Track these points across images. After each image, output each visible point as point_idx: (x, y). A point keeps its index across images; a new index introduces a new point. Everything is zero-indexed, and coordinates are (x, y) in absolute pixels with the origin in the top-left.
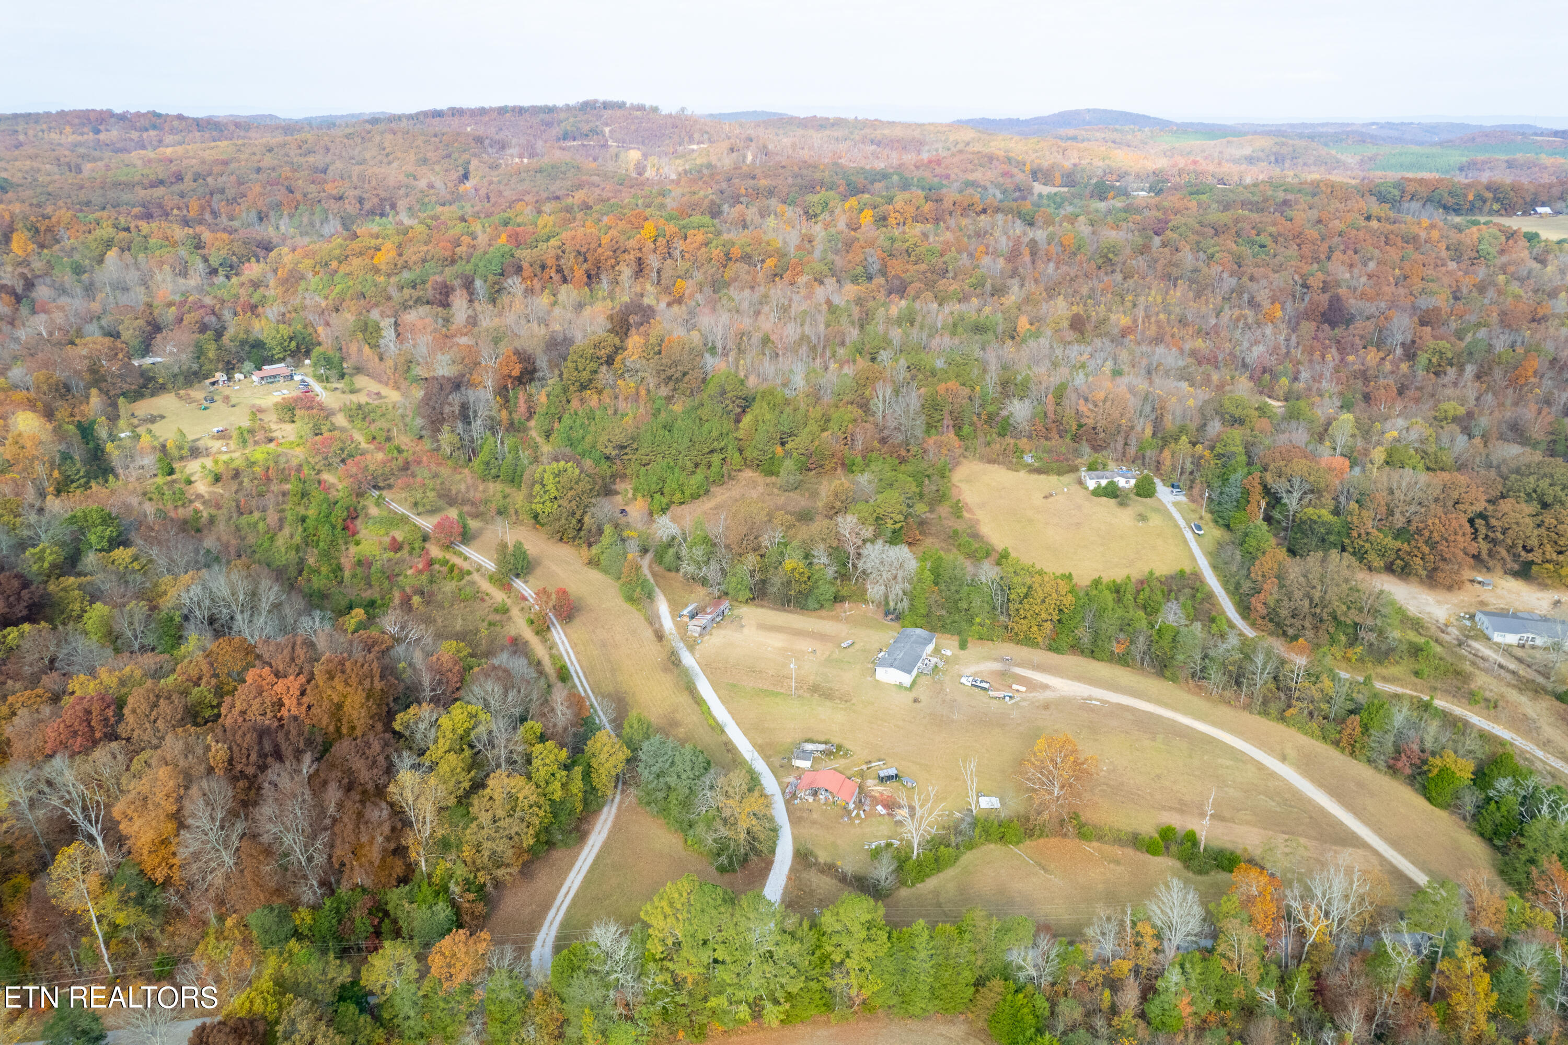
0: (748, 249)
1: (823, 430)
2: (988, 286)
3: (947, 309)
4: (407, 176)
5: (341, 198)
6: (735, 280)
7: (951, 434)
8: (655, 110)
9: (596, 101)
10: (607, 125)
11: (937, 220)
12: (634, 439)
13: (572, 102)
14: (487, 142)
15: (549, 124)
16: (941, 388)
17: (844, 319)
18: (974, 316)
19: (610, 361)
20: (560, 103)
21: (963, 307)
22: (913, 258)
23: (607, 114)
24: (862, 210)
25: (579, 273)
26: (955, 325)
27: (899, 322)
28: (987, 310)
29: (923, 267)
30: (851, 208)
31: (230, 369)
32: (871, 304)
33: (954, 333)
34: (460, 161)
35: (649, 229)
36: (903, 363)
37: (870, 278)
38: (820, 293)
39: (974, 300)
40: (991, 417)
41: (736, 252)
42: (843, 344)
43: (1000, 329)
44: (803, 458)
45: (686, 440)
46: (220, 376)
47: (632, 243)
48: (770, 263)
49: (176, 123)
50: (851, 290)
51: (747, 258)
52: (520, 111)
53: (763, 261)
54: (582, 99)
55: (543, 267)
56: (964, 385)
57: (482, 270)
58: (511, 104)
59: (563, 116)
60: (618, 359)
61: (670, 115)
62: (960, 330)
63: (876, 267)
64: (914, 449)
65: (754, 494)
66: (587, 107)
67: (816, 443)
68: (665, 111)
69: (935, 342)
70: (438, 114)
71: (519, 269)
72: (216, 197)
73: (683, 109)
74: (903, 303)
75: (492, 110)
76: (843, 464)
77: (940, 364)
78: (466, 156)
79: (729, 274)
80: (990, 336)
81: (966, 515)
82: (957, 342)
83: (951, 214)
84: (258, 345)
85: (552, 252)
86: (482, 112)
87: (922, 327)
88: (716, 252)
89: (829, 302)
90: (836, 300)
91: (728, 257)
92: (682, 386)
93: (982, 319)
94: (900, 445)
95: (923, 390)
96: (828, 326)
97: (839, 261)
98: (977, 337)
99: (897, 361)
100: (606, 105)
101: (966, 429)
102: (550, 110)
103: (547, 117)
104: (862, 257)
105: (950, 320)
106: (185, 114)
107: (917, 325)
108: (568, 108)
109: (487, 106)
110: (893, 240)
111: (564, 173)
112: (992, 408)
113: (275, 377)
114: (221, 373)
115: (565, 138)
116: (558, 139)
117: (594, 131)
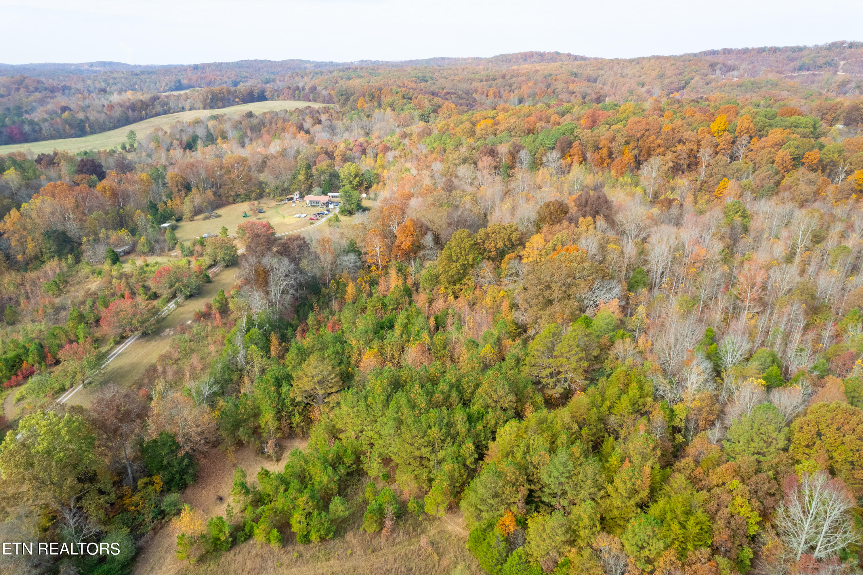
10: (843, 59)
15: (792, 60)
19: (497, 258)
20: (810, 45)
35: (719, 123)
46: (296, 195)
49: (564, 57)
52: (775, 50)
55: (597, 148)
58: (769, 45)
59: (807, 53)
60: (510, 256)
70: (714, 53)
71: (568, 146)
72: (507, 87)
75: (753, 49)
79: (789, 180)
85: (610, 135)
91: (797, 162)
102: (799, 49)
103: (795, 55)
108: (815, 49)
109: (750, 47)
113: (317, 202)
114: (297, 193)
115: (800, 69)
116: (794, 70)
117: (828, 64)
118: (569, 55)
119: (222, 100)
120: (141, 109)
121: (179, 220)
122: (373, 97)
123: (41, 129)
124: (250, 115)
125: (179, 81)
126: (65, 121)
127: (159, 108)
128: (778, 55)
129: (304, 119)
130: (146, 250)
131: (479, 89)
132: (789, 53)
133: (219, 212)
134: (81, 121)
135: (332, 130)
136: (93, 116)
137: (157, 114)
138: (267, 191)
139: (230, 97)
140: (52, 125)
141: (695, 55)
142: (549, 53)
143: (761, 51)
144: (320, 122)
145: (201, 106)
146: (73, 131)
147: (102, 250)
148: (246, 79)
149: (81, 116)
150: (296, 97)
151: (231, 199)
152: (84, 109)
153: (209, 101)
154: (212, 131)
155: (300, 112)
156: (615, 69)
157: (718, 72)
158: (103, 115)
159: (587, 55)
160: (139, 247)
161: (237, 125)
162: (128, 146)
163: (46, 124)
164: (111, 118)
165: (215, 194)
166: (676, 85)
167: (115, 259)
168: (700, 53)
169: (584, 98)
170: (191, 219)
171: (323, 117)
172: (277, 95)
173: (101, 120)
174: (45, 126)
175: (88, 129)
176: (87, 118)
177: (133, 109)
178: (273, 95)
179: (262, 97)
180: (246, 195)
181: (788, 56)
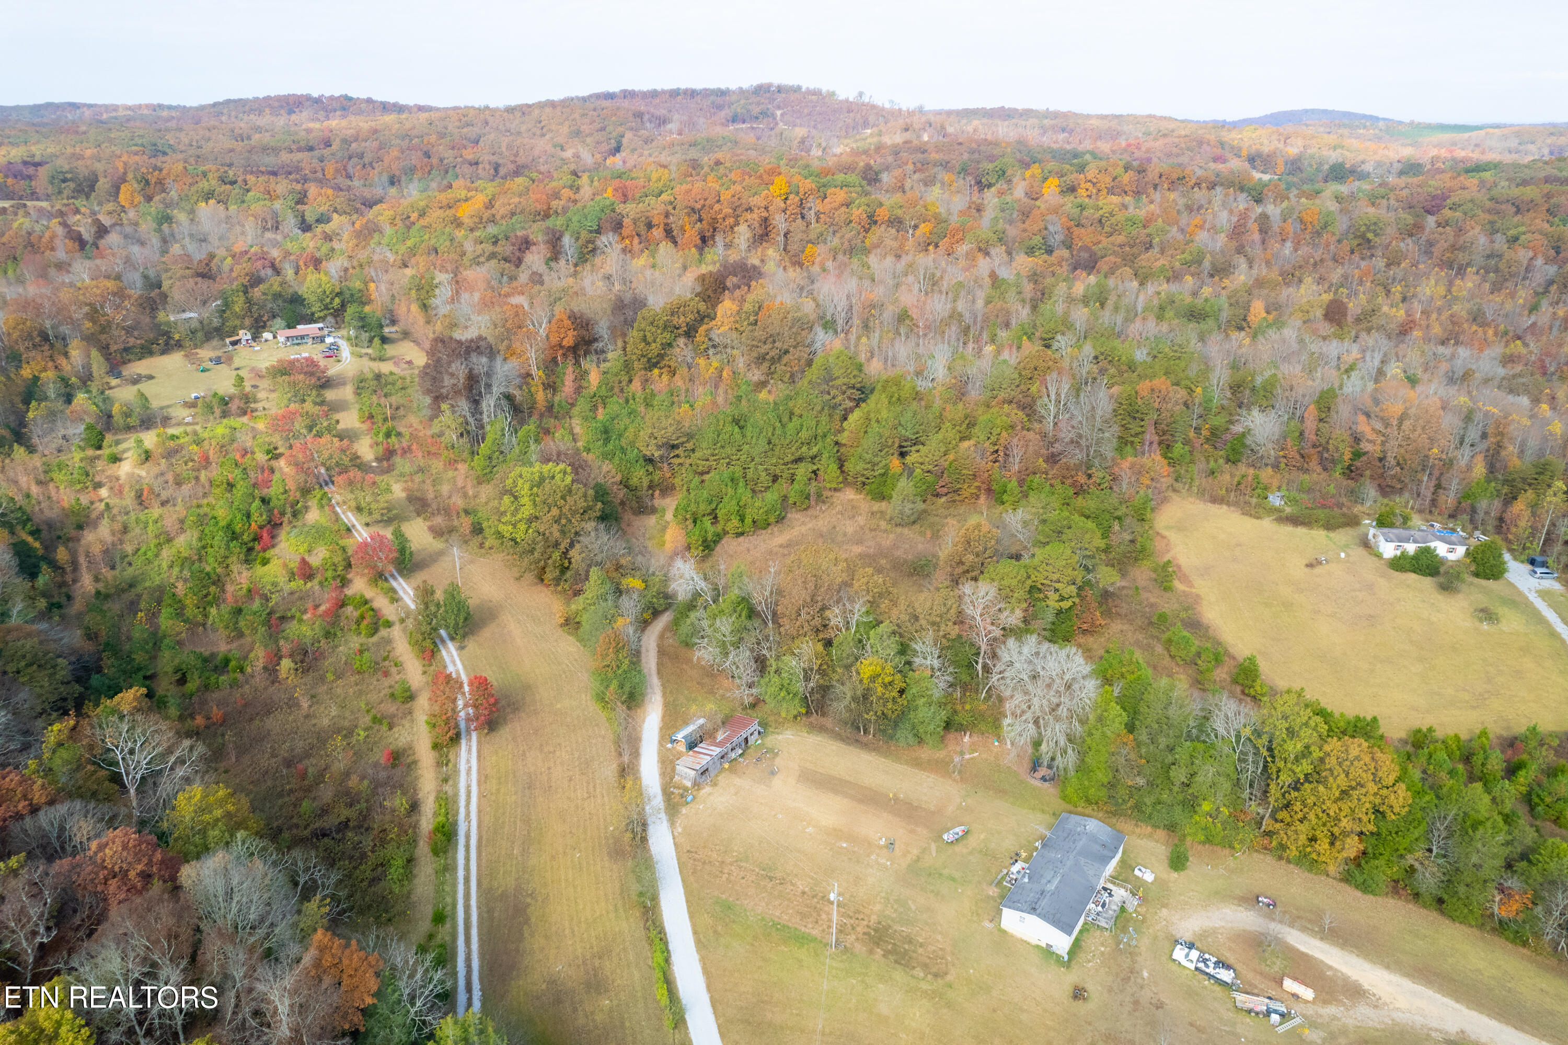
0: (899, 212)
1: (962, 439)
2: (1207, 264)
3: (1151, 288)
4: (555, 146)
5: (477, 163)
6: (877, 246)
7: (1157, 457)
8: (832, 94)
9: (770, 85)
10: (779, 108)
11: (1138, 193)
12: (690, 436)
13: (745, 86)
14: (646, 117)
15: (720, 107)
16: (1144, 387)
17: (1011, 295)
18: (1188, 299)
19: (690, 333)
20: (733, 87)
21: (1174, 288)
22: (1107, 229)
23: (780, 98)
24: (1045, 179)
25: (692, 234)
26: (1162, 308)
27: (1085, 301)
28: (1207, 291)
29: (1120, 239)
30: (1033, 176)
31: (258, 328)
32: (1049, 281)
33: (1160, 318)
34: (614, 134)
35: (779, 185)
36: (1088, 350)
37: (1050, 252)
38: (984, 265)
39: (1189, 278)
40: (1215, 436)
41: (882, 214)
42: (1007, 325)
43: (1224, 315)
44: (930, 478)
45: (763, 442)
46: (244, 335)
47: (756, 201)
48: (924, 228)
49: (363, 106)
50: (1023, 262)
51: (896, 222)
52: (692, 94)
53: (916, 227)
54: (755, 83)
55: (650, 226)
56: (1177, 384)
57: (574, 225)
58: (683, 86)
59: (734, 98)
60: (702, 330)
61: (847, 101)
62: (1170, 314)
63: (1059, 237)
64: (1098, 474)
65: (850, 527)
66: (761, 90)
67: (951, 457)
68: (842, 96)
69: (1135, 327)
70: (610, 96)
71: (618, 226)
72: (355, 160)
74: (1092, 279)
75: (664, 92)
76: (989, 491)
77: (1140, 355)
78: (621, 129)
79: (871, 239)
80: (1211, 322)
81: (1178, 585)
82: (1165, 327)
83: (1155, 187)
84: (297, 300)
85: (661, 208)
86: (654, 94)
87: (1116, 309)
88: (858, 212)
89: (993, 275)
90: (1004, 273)
91: (872, 220)
92: (780, 368)
93: (1199, 302)
94: (1077, 467)
95: (1115, 390)
96: (988, 302)
97: (1012, 232)
98: (1192, 325)
99: (1080, 348)
100: (780, 89)
101: (1178, 449)
102: (722, 93)
103: (719, 100)
104: (1042, 225)
105: (1156, 302)
106: (374, 98)
107: (1110, 303)
108: (741, 91)
109: (659, 88)
110: (1082, 207)
111: (720, 147)
112: (1219, 421)
114: (244, 331)
115: (734, 119)
117: (765, 114)
118: (369, 101)
122: (147, 183)
128: (698, 99)
131: (305, 165)
132: (712, 98)
141: (584, 99)
142: (332, 98)
143: (674, 94)
157: (649, 125)
168: (591, 96)
181: (713, 103)
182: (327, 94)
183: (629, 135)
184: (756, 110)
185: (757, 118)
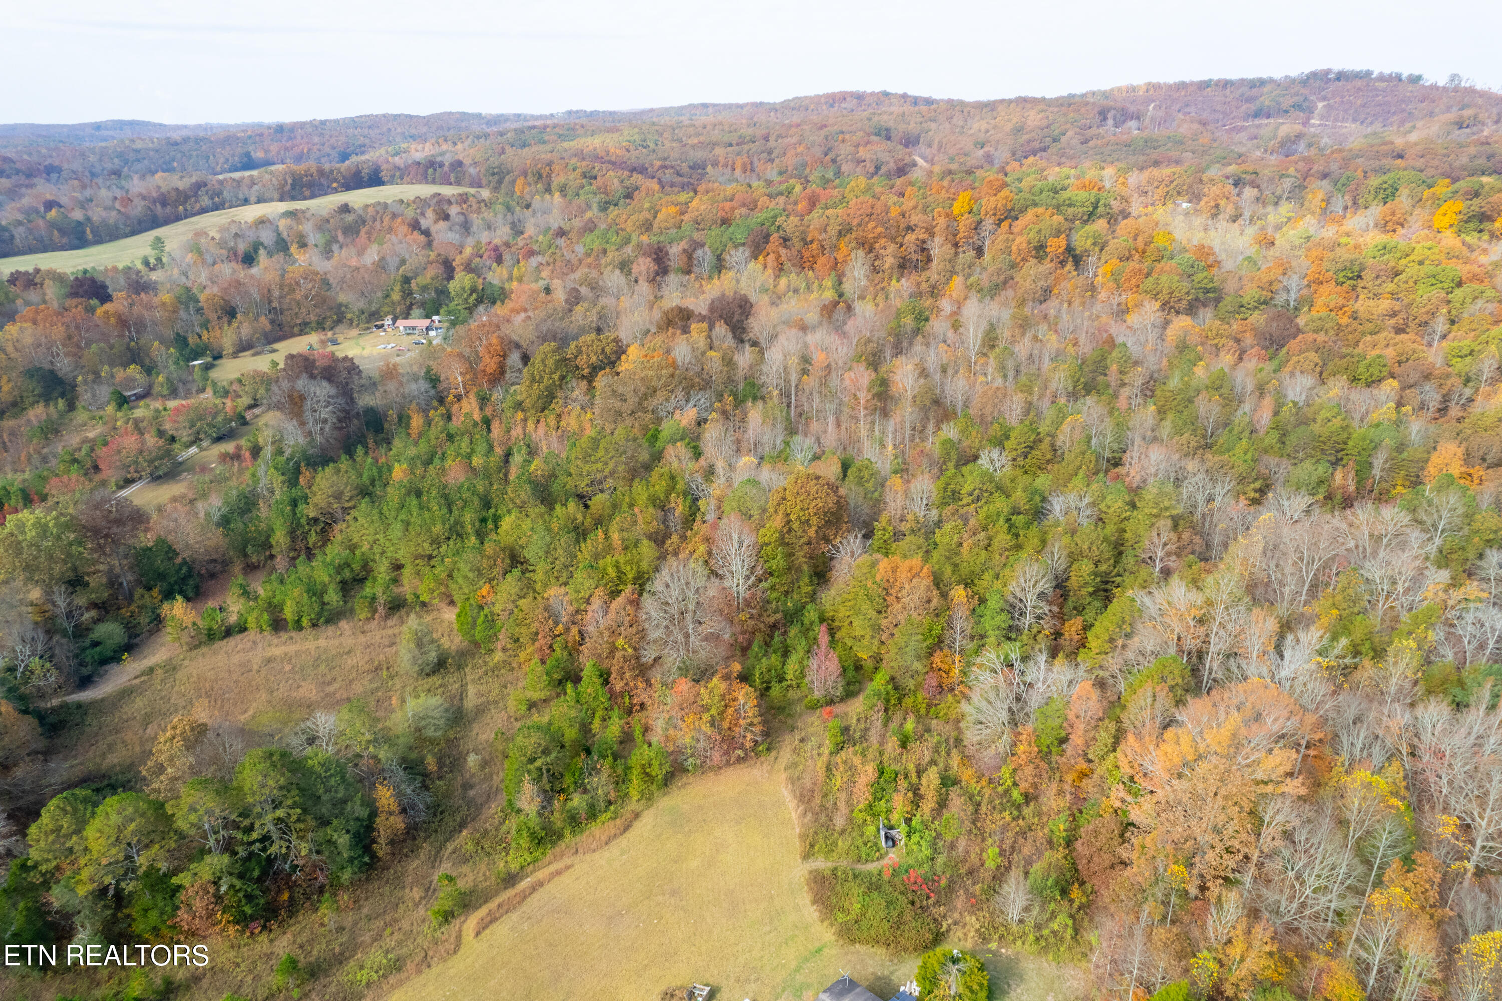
8: (1415, 80)
9: (1328, 72)
10: (1324, 99)
13: (1294, 73)
15: (1250, 100)
20: (1278, 74)
23: (1333, 87)
35: (961, 202)
46: (387, 320)
52: (1225, 84)
58: (1216, 77)
66: (1313, 78)
68: (1429, 80)
73: (1453, 77)
75: (1192, 84)
100: (1341, 76)
103: (1253, 92)
109: (1187, 79)
113: (414, 328)
114: (390, 317)
115: (1257, 115)
116: (1247, 117)
117: (1298, 107)
118: (904, 96)
119: (310, 185)
120: (177, 202)
121: (218, 357)
122: (540, 176)
123: (12, 237)
124: (345, 209)
125: (248, 155)
126: (52, 225)
127: (206, 201)
128: (1228, 92)
129: (423, 214)
130: (165, 392)
131: (721, 159)
133: (276, 346)
134: (79, 223)
135: (466, 227)
136: (97, 214)
137: (204, 211)
138: (349, 316)
139: (324, 181)
140: (30, 231)
142: (872, 94)
143: (1204, 85)
144: (447, 217)
145: (276, 196)
146: (65, 240)
147: (104, 392)
148: (361, 149)
149: (77, 215)
150: (430, 179)
151: (296, 330)
152: (83, 205)
153: (288, 187)
154: (285, 235)
155: (421, 203)
156: (955, 120)
157: (1110, 122)
158: (114, 214)
159: (936, 96)
160: (157, 389)
161: (323, 224)
162: (152, 261)
163: (21, 229)
164: (128, 217)
165: (272, 322)
166: (1036, 145)
167: (122, 401)
169: (878, 168)
170: (235, 355)
171: (454, 210)
172: (401, 174)
173: (111, 221)
174: (19, 233)
175: (90, 236)
176: (88, 219)
177: (164, 204)
178: (393, 176)
179: (375, 180)
180: (318, 323)
181: (1242, 95)
182: (869, 91)
183: (1070, 133)
184: (1287, 102)
185: (1286, 112)
